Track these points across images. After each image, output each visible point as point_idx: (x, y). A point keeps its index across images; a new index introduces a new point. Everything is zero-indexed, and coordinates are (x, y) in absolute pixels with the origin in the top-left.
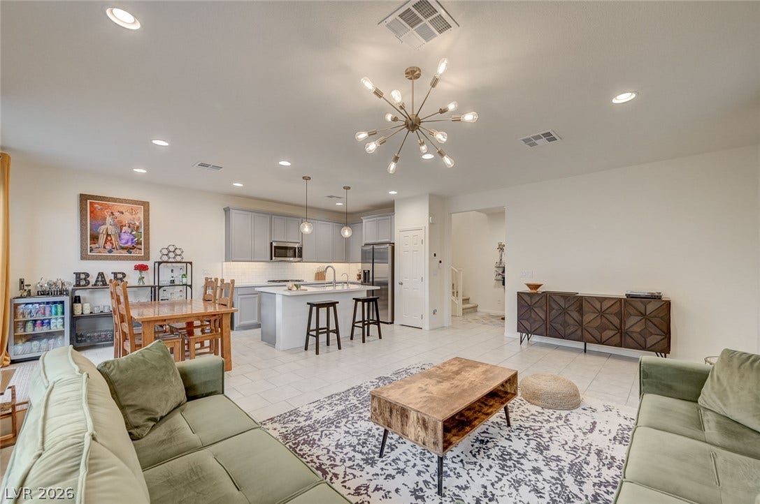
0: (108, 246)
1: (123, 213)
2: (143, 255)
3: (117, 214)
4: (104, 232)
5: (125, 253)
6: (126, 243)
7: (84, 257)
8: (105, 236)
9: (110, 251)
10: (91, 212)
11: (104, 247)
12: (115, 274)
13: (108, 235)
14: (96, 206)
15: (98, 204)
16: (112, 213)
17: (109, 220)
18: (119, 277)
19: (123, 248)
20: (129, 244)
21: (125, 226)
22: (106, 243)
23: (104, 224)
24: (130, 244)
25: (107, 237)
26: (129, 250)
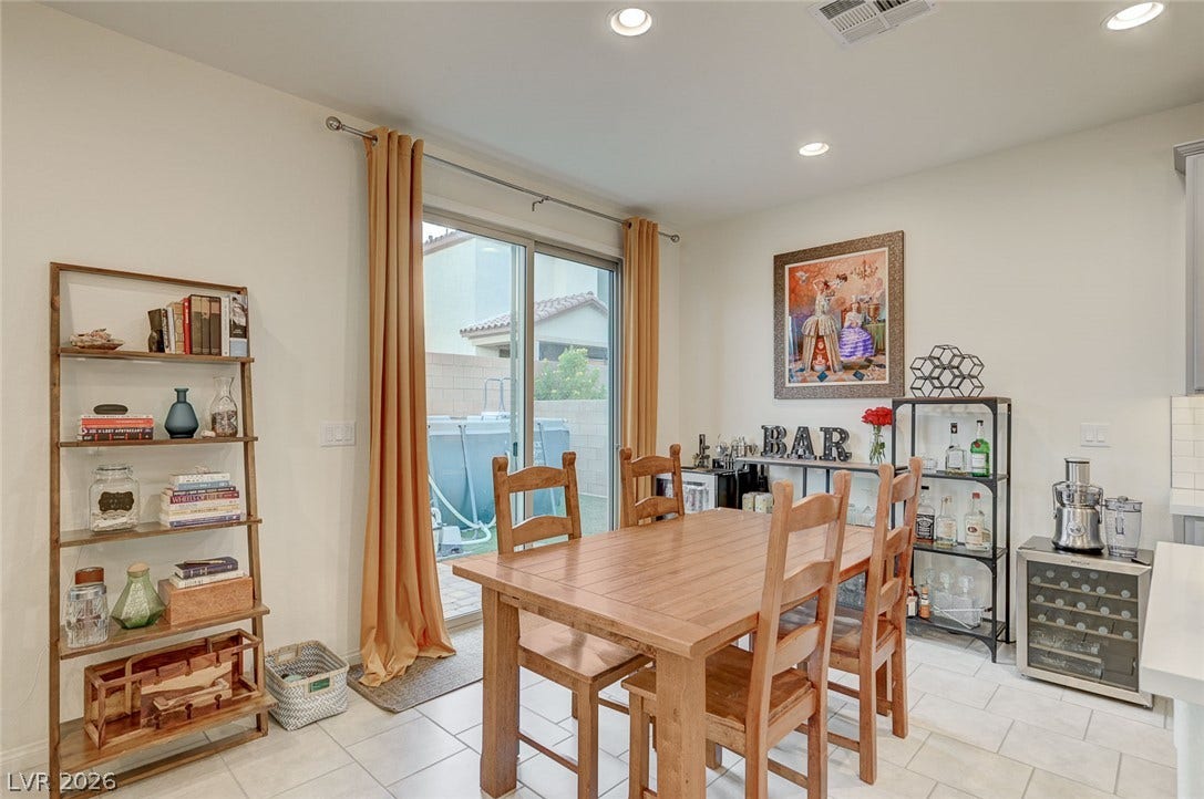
0: (819, 368)
1: (845, 279)
2: (887, 382)
3: (835, 283)
4: (812, 334)
5: (849, 380)
6: (852, 354)
7: (781, 392)
8: (814, 340)
9: (822, 377)
10: (792, 291)
11: (812, 368)
12: (827, 431)
13: (819, 338)
14: (799, 274)
15: (801, 268)
16: (826, 284)
17: (821, 301)
18: (837, 442)
19: (846, 367)
20: (858, 357)
21: (851, 310)
22: (815, 358)
23: (812, 313)
24: (859, 354)
25: (816, 347)
26: (856, 369)
